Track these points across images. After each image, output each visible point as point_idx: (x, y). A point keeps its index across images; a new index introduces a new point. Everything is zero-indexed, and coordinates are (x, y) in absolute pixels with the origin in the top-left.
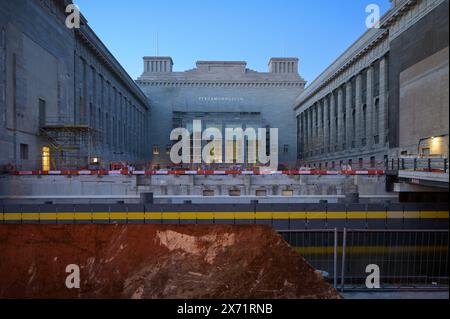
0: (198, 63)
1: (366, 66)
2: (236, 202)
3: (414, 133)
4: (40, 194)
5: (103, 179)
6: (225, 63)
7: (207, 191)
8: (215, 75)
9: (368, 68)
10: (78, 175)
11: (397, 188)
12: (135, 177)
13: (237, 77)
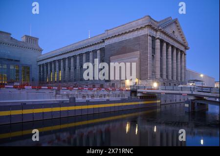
5: (39, 91)
7: (84, 97)
9: (91, 52)
10: (24, 88)
11: (139, 95)
12: (55, 91)
13: (6, 41)
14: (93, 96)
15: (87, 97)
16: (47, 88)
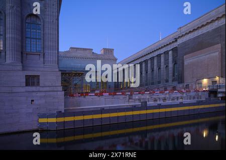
0: (71, 48)
1: (161, 53)
2: (165, 104)
3: (193, 77)
4: (85, 106)
5: (115, 97)
6: (84, 49)
7: (155, 100)
8: (79, 54)
9: (162, 54)
10: (103, 95)
11: (220, 95)
12: (128, 96)
13: (89, 56)
14: (164, 99)
15: (158, 100)
16: (121, 93)
